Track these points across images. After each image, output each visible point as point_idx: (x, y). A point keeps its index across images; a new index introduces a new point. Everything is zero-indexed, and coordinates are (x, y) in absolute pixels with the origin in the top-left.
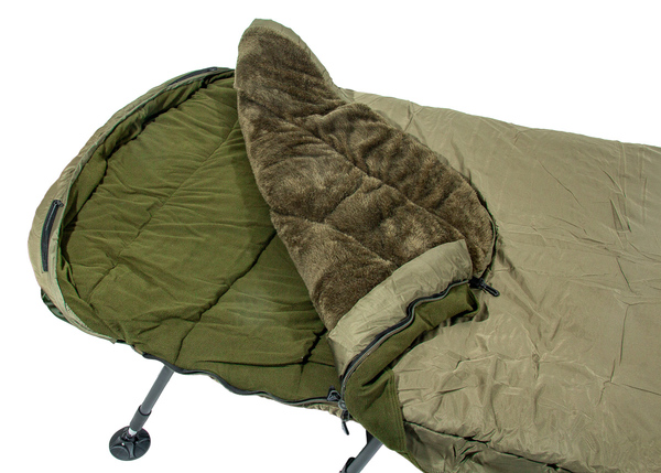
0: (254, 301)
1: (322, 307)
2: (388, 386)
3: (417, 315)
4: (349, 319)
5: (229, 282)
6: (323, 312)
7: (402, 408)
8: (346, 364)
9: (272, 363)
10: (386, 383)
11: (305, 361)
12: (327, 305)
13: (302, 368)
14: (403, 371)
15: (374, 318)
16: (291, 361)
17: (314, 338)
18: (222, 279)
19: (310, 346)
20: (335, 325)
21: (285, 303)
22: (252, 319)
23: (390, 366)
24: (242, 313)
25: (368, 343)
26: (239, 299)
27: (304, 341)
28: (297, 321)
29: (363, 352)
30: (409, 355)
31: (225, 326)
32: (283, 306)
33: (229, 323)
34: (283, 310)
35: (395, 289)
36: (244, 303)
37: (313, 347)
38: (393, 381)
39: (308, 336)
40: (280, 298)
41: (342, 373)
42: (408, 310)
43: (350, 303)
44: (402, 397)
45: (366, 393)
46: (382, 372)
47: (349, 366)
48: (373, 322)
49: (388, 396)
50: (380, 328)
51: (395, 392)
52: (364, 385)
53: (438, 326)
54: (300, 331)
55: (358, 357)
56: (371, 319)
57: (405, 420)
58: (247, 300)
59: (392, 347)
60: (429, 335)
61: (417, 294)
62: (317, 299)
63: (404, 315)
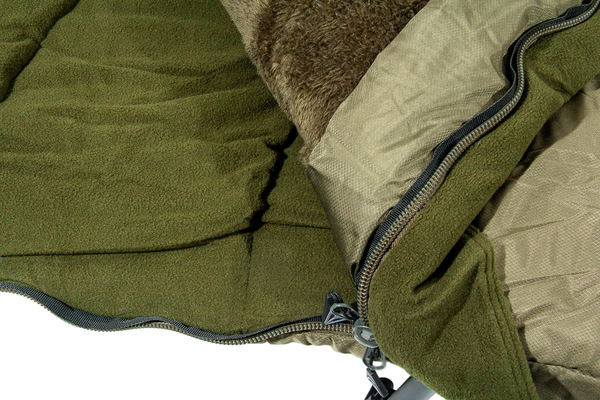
0: (106, 76)
1: (282, 82)
2: (481, 278)
3: (533, 76)
4: (359, 111)
5: (35, 32)
6: (287, 93)
7: (521, 330)
8: (364, 233)
9: (171, 242)
10: (474, 273)
11: (256, 223)
12: (293, 77)
13: (250, 240)
14: (513, 231)
15: (426, 102)
16: (218, 231)
17: (270, 158)
18: (16, 25)
19: (264, 183)
20: (321, 129)
21: (184, 73)
22: (106, 128)
23: (478, 223)
24: (78, 115)
25: (416, 173)
26: (67, 77)
27: (245, 172)
28: (222, 119)
29: (407, 198)
30: (522, 185)
31: (38, 157)
32: (182, 81)
33: (46, 148)
34: (182, 92)
35: (468, 14)
36: (81, 87)
37: (271, 185)
38: (491, 263)
39: (254, 155)
40: (171, 59)
41: (356, 257)
42: (509, 64)
43: (355, 63)
44: (520, 303)
45: (428, 307)
46: (460, 245)
47: (373, 239)
48: (424, 114)
49: (483, 307)
50: (441, 128)
51: (499, 293)
52: (417, 289)
53: (581, 91)
54: (235, 145)
55: (392, 214)
56: (416, 105)
57: (532, 360)
58: (85, 75)
59: (476, 174)
60: (565, 119)
61: (526, 17)
62: (267, 61)
63: (498, 81)
